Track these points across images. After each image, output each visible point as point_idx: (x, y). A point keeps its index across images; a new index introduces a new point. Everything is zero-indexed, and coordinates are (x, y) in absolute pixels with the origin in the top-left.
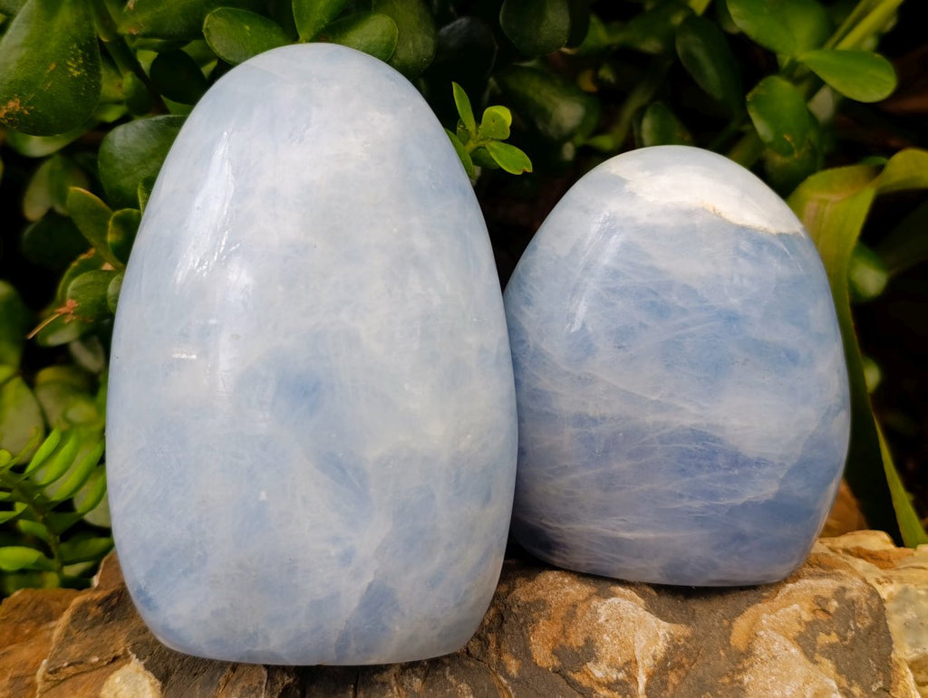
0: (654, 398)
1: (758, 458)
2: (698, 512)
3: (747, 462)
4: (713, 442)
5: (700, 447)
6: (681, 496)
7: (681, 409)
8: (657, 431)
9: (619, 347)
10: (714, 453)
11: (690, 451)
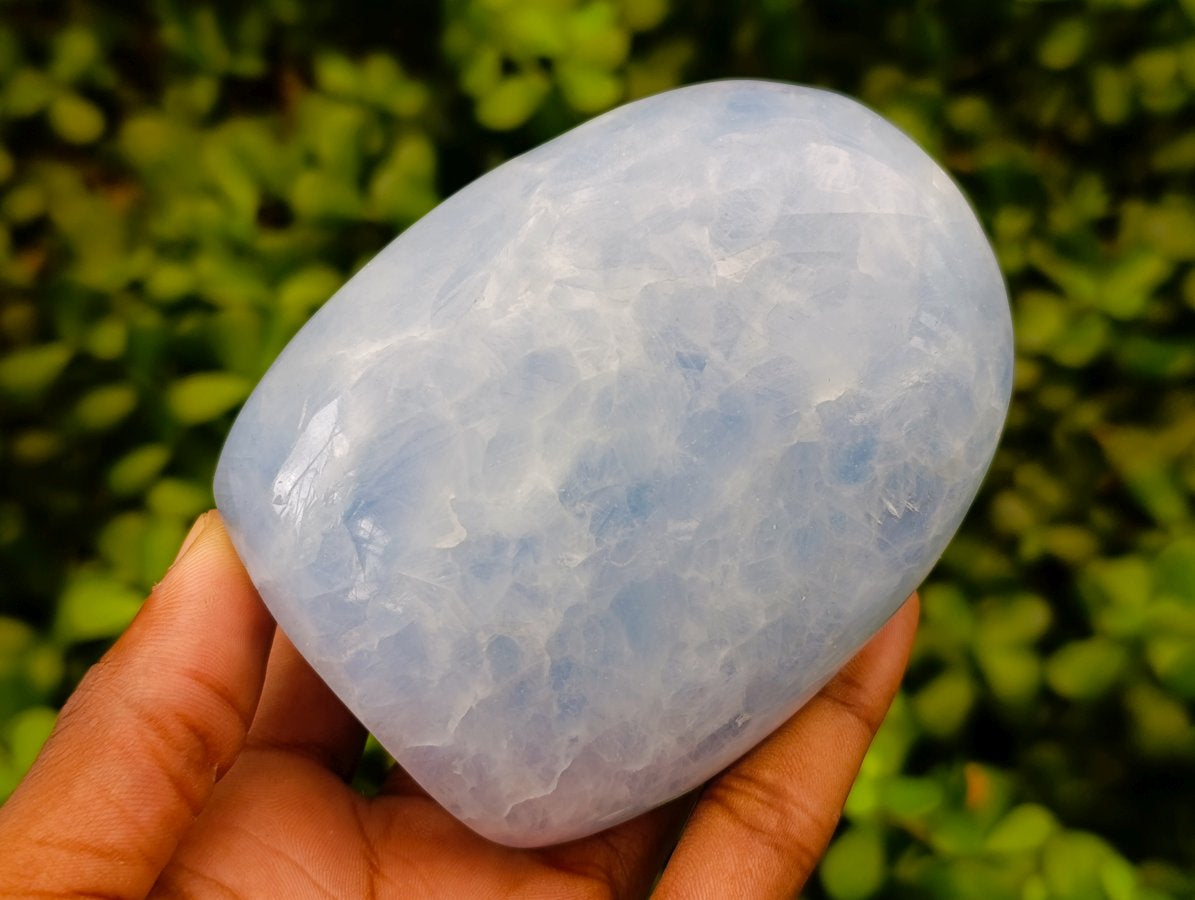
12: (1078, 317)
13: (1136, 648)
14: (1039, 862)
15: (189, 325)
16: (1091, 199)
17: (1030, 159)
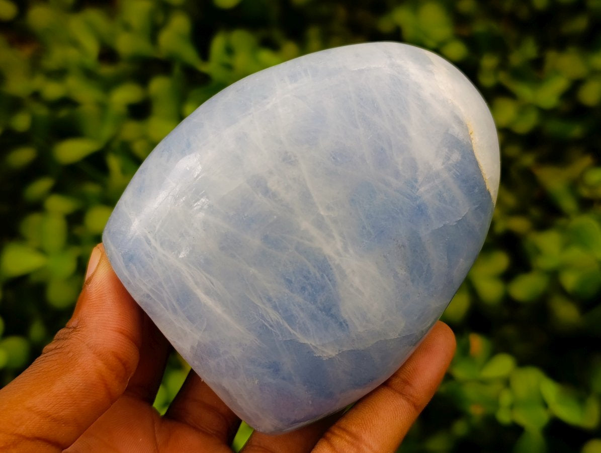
0: (322, 213)
1: (345, 321)
2: (268, 322)
3: (335, 317)
4: (330, 281)
5: (318, 275)
6: (269, 300)
7: (333, 237)
8: (302, 238)
9: (334, 158)
10: (323, 288)
11: (309, 272)
12: (524, 109)
13: (554, 275)
14: (507, 383)
15: (63, 113)
16: (529, 50)
17: (498, 28)
